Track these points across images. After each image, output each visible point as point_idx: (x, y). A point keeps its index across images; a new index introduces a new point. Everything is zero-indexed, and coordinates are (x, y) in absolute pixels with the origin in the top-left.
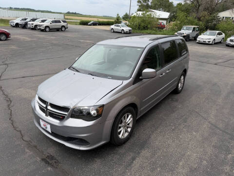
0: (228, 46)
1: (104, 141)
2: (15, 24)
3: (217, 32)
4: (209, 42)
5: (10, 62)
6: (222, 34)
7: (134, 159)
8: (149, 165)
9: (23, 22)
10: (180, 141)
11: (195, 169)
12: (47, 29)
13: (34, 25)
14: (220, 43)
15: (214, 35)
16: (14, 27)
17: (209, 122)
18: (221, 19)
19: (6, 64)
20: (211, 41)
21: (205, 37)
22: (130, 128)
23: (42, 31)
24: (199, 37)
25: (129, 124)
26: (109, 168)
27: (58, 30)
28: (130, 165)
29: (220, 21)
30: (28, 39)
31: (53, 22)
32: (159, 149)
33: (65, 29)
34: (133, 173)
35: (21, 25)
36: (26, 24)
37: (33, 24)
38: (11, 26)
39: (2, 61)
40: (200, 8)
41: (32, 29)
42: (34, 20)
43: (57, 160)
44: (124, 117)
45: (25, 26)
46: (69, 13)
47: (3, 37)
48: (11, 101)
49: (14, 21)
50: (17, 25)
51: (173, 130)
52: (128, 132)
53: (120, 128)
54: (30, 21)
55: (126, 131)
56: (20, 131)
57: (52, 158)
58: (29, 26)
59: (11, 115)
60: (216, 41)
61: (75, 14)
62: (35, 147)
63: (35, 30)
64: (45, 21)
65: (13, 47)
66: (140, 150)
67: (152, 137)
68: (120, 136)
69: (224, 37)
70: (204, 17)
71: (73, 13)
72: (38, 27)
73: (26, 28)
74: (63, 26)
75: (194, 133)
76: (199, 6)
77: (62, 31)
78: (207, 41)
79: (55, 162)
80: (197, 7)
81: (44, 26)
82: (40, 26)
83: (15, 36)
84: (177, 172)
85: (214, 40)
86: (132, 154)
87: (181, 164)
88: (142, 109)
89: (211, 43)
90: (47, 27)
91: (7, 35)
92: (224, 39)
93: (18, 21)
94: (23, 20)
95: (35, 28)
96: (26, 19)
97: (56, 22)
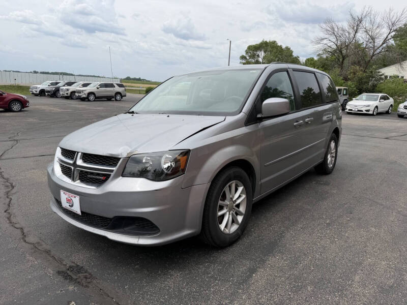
0: (401, 116)
1: (190, 228)
2: (38, 90)
3: (380, 95)
4: (368, 111)
5: (22, 138)
6: (388, 99)
7: (253, 271)
8: (287, 282)
9: (53, 88)
10: (346, 242)
11: (391, 287)
12: (92, 98)
13: (69, 92)
14: (387, 113)
15: (376, 100)
16: (36, 95)
17: (399, 212)
18: (383, 77)
19: (14, 140)
20: (372, 109)
21: (360, 103)
22: (241, 214)
23: (83, 99)
24: (350, 103)
25: (238, 206)
26: (201, 286)
27: (109, 98)
28: (245, 281)
29: (382, 79)
30: (57, 110)
31: (102, 86)
32: (305, 254)
33: (122, 97)
34: (254, 294)
35: (48, 92)
36: (58, 90)
37: (68, 90)
38: (33, 93)
39: (9, 137)
40: (346, 61)
41: (67, 98)
42: (70, 84)
43: (90, 274)
44: (230, 187)
45: (54, 94)
46: (128, 79)
47: (16, 107)
48: (13, 187)
49: (38, 86)
50: (42, 93)
51: (328, 224)
52: (237, 223)
53: (221, 208)
54: (64, 86)
55: (233, 222)
56: (22, 229)
57: (79, 269)
58: (61, 93)
59: (9, 206)
60: (380, 110)
61: (139, 80)
62: (48, 252)
63: (72, 99)
64: (88, 84)
65: (31, 120)
66: (264, 256)
67: (288, 235)
68: (222, 226)
69: (392, 103)
70: (355, 73)
71: (135, 79)
72: (77, 94)
73: (57, 97)
74: (118, 93)
75: (373, 229)
76: (344, 58)
77: (116, 100)
78: (364, 109)
79: (86, 277)
80: (341, 60)
81: (86, 92)
82: (79, 92)
83: (37, 107)
84: (351, 293)
85: (377, 107)
86: (248, 264)
87: (357, 278)
88: (263, 181)
89: (371, 112)
90: (90, 93)
91: (23, 104)
92: (394, 107)
93: (45, 86)
94: (52, 84)
95: (71, 96)
96: (57, 83)
97: (106, 85)
